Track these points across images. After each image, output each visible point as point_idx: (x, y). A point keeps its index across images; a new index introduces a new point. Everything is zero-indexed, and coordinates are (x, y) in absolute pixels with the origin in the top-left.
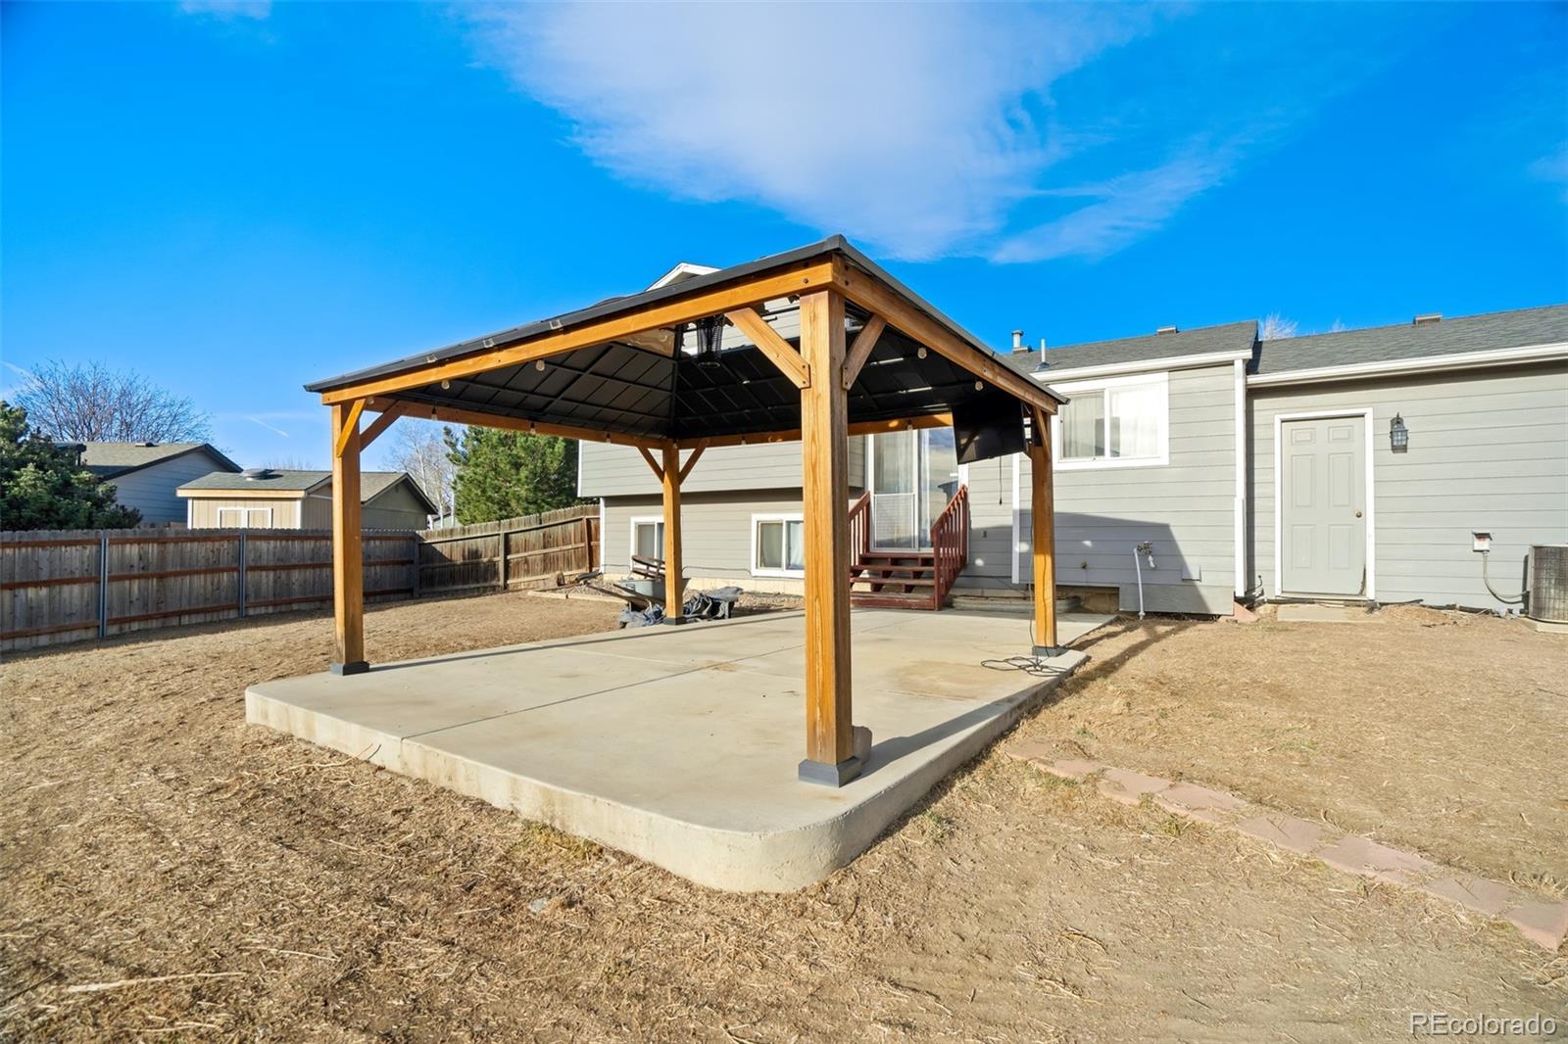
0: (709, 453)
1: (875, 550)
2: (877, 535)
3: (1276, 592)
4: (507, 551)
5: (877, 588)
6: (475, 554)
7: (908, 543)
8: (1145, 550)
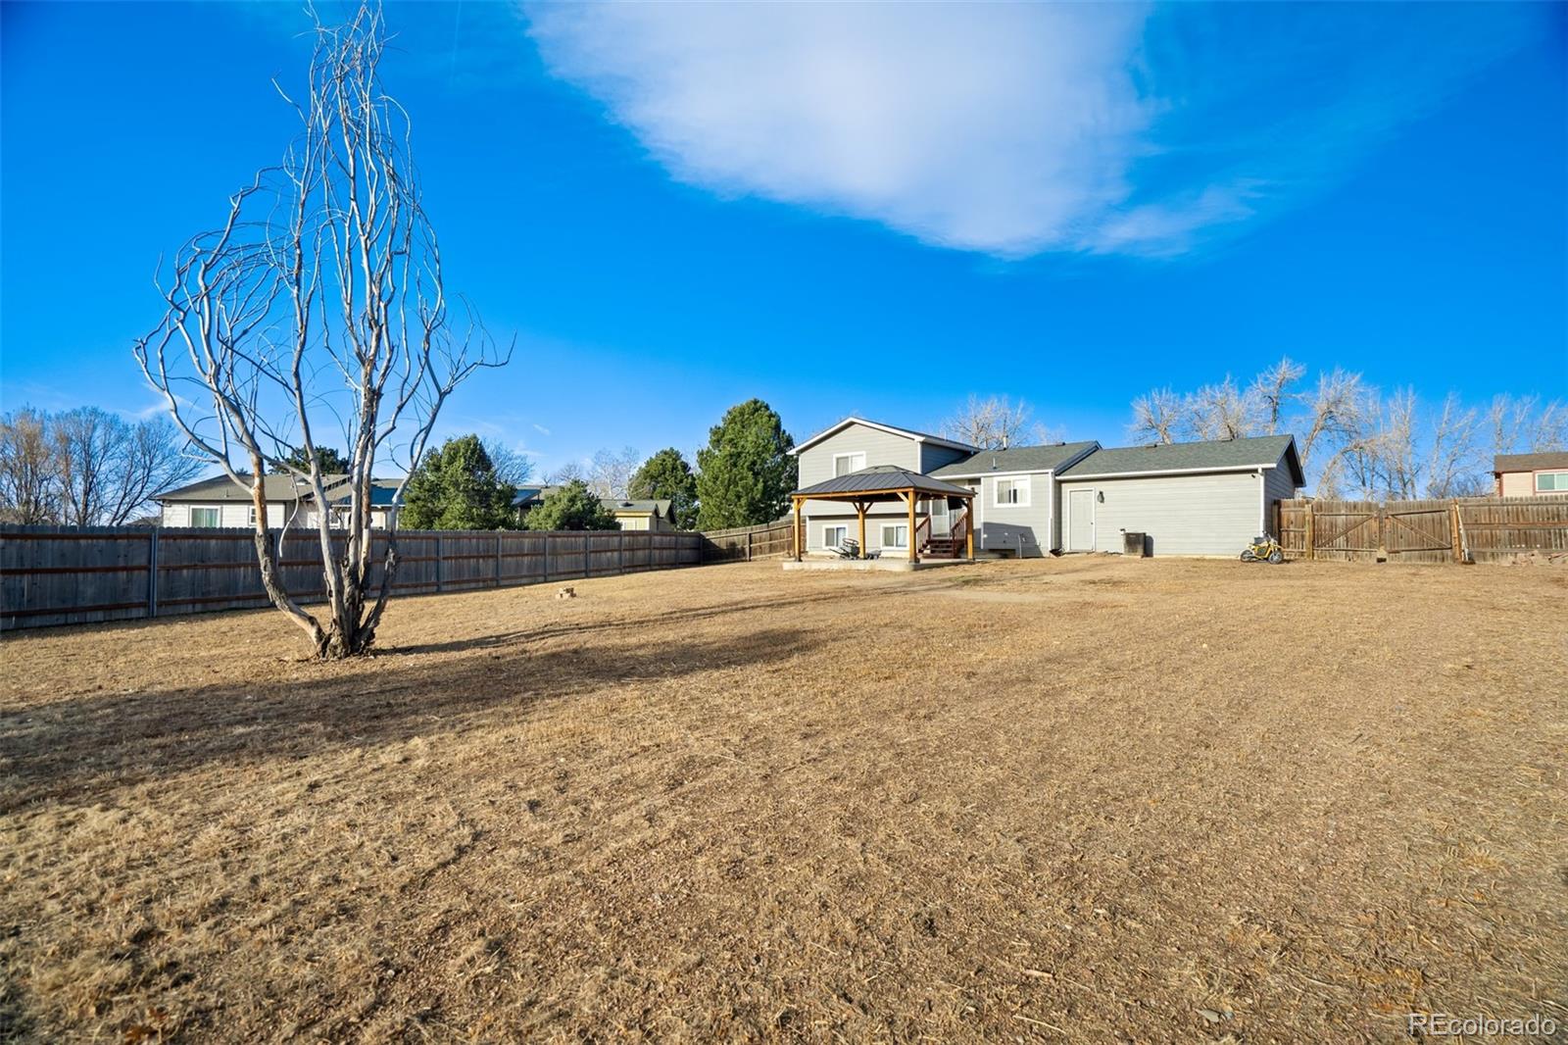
0: (875, 504)
1: (932, 538)
2: (933, 532)
3: (1067, 550)
4: (751, 543)
5: (932, 552)
6: (733, 544)
7: (945, 535)
8: (1022, 536)
